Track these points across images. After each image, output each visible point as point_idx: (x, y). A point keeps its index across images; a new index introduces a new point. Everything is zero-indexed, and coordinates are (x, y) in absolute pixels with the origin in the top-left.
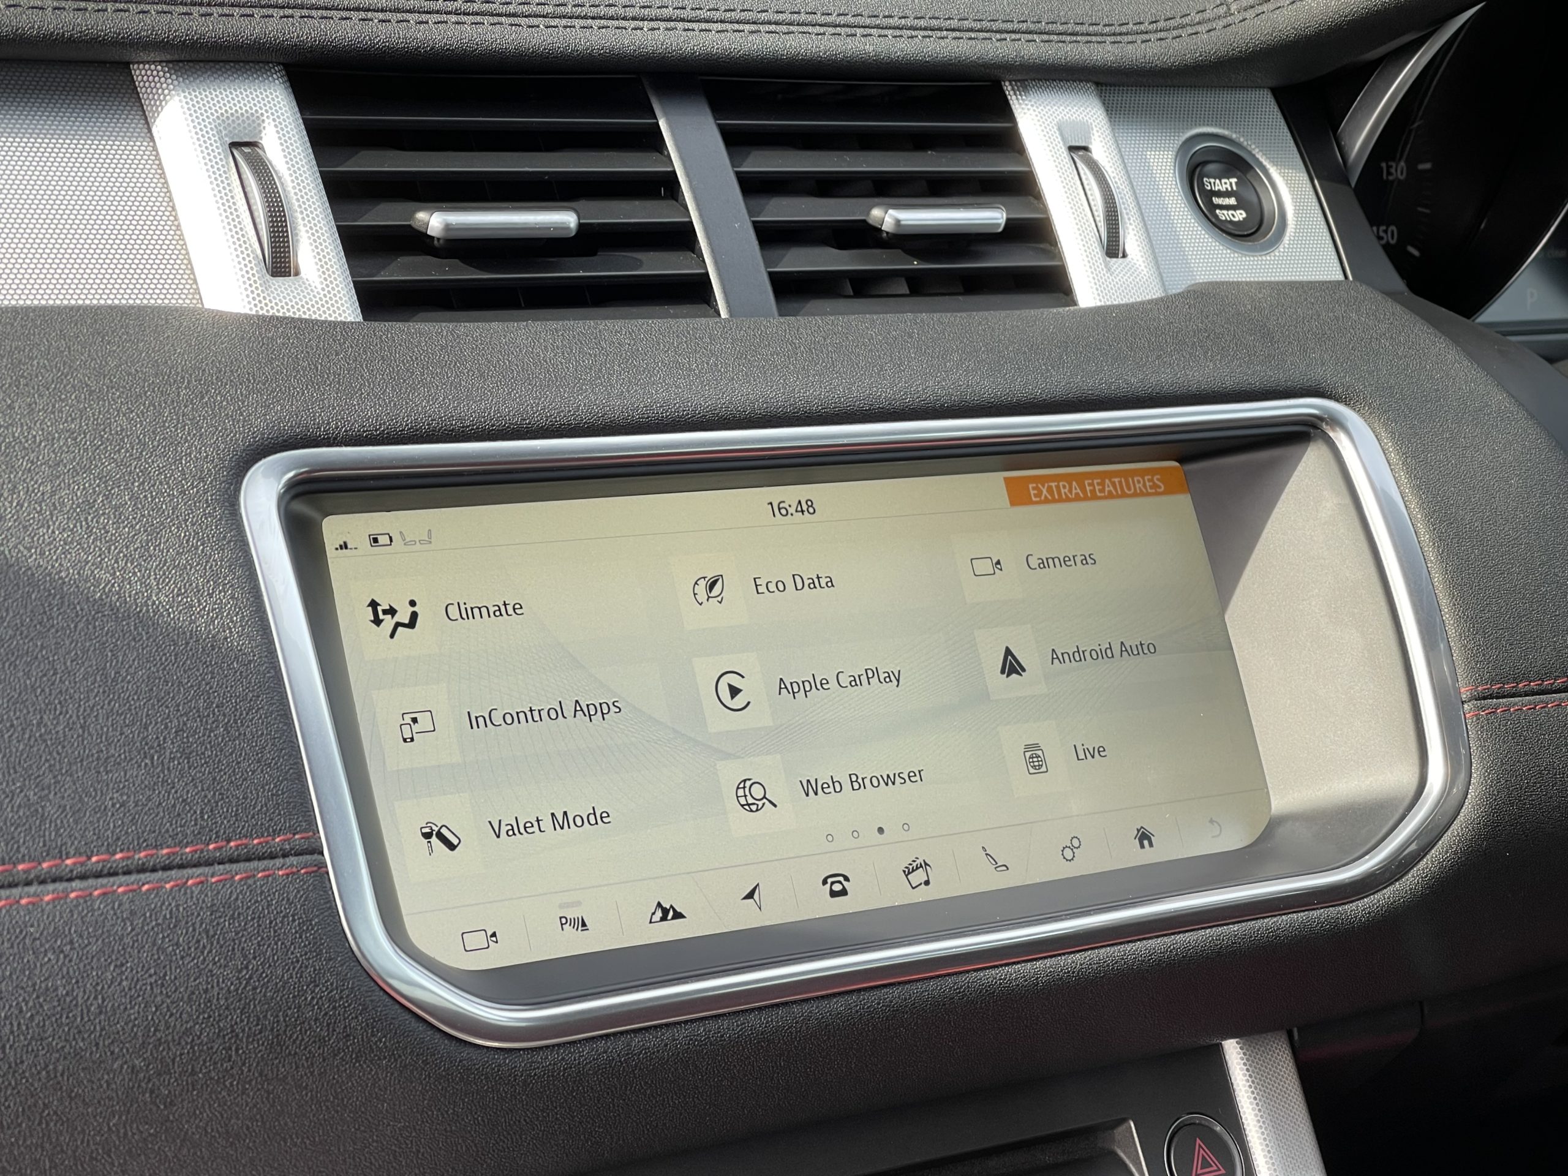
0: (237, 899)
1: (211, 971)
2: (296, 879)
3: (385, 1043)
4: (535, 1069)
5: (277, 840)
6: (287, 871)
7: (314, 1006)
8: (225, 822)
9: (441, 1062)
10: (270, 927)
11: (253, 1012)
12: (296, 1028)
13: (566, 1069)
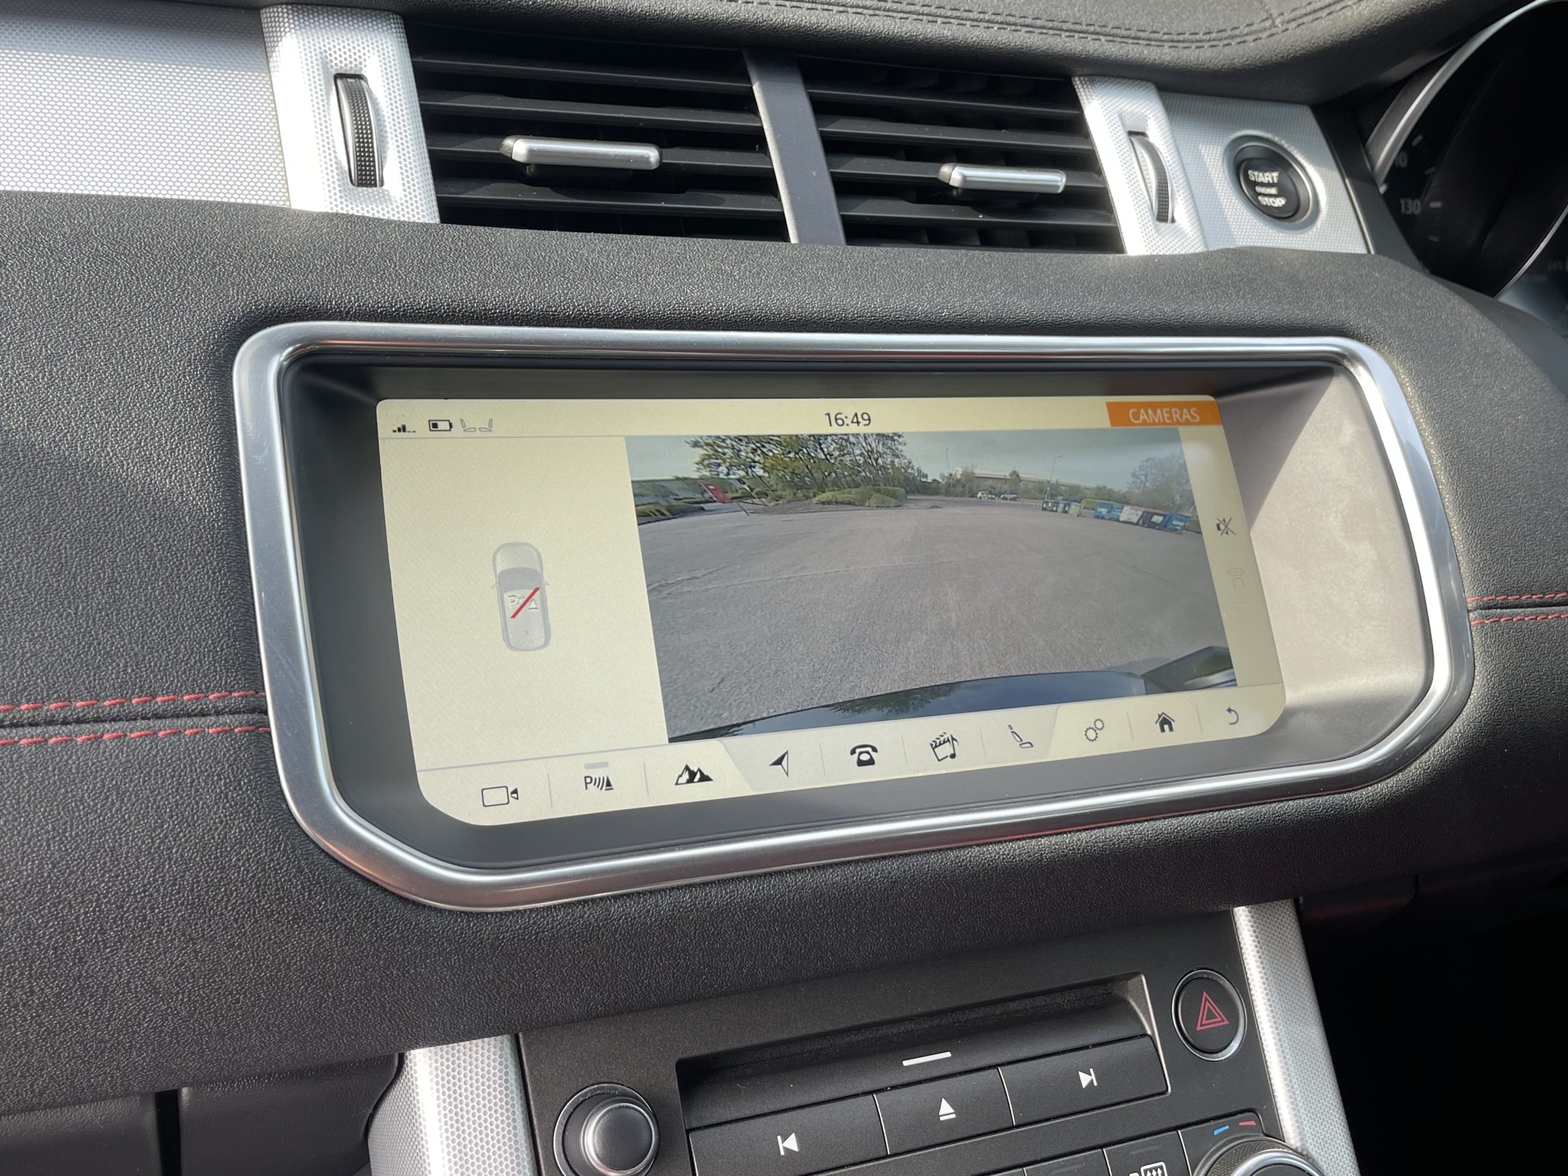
0: (155, 756)
1: (119, 829)
2: (227, 738)
3: (325, 906)
4: (502, 933)
5: (211, 697)
6: (219, 729)
7: (240, 868)
8: (151, 676)
9: (393, 926)
10: (192, 786)
11: (168, 872)
12: (220, 889)
13: (538, 933)
